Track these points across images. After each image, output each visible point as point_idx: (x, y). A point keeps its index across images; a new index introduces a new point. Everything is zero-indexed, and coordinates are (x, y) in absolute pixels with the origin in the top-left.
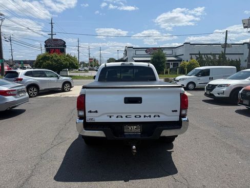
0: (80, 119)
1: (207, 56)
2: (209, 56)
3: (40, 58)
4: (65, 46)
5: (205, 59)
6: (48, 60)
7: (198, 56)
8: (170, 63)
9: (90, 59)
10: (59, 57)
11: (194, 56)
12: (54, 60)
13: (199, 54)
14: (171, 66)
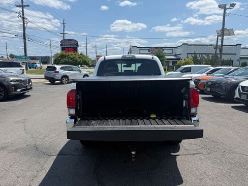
0: (71, 118)
1: (202, 56)
2: (203, 55)
3: (58, 56)
4: (78, 46)
5: (199, 58)
6: (65, 57)
7: (193, 55)
8: (170, 61)
9: (97, 57)
10: (74, 56)
11: (190, 56)
12: (70, 58)
13: (195, 54)
14: (171, 64)
